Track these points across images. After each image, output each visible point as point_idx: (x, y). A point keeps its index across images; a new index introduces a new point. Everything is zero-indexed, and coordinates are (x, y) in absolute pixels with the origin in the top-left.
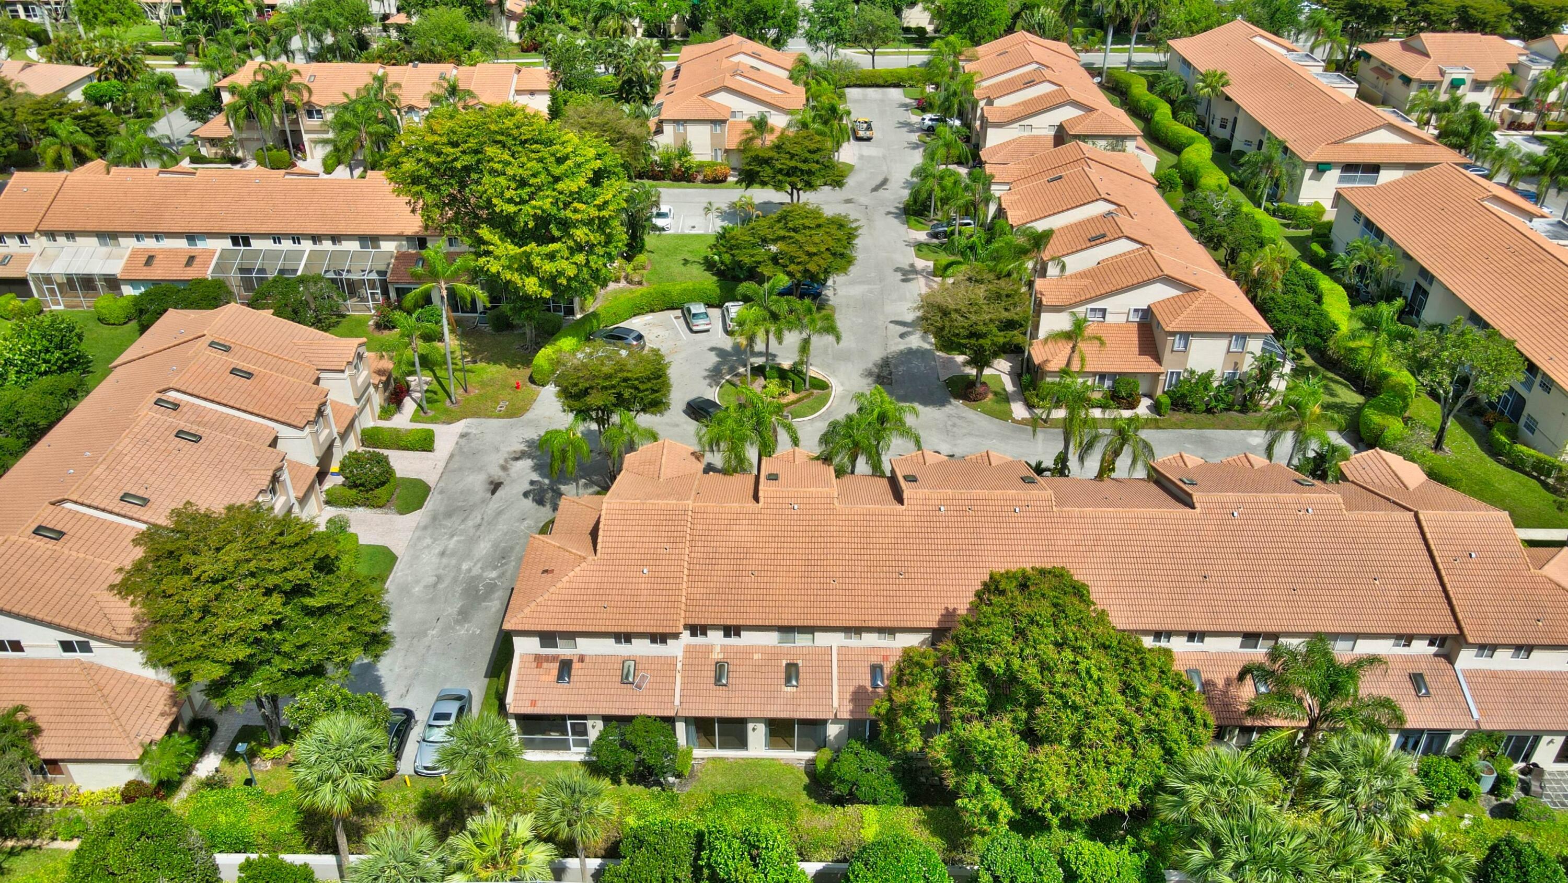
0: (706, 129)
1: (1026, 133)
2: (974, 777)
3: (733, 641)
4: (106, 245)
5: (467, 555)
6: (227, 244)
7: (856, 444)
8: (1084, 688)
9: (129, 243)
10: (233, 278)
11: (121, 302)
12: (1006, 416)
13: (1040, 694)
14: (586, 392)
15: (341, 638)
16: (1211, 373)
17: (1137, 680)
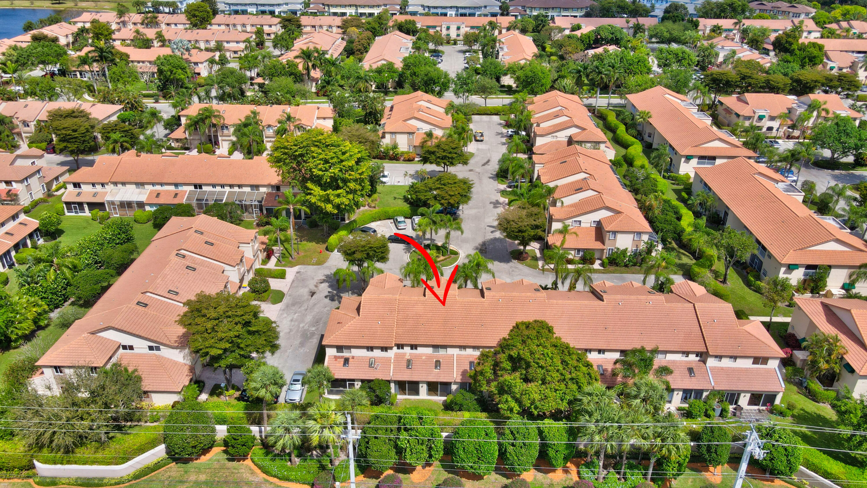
0: (406, 136)
1: (554, 140)
2: (505, 396)
3: (414, 351)
4: (139, 188)
5: (302, 321)
6: (192, 188)
7: (466, 276)
9: (149, 188)
10: (194, 203)
11: (146, 214)
12: (536, 267)
13: (529, 362)
14: (354, 253)
16: (627, 249)
17: (567, 358)
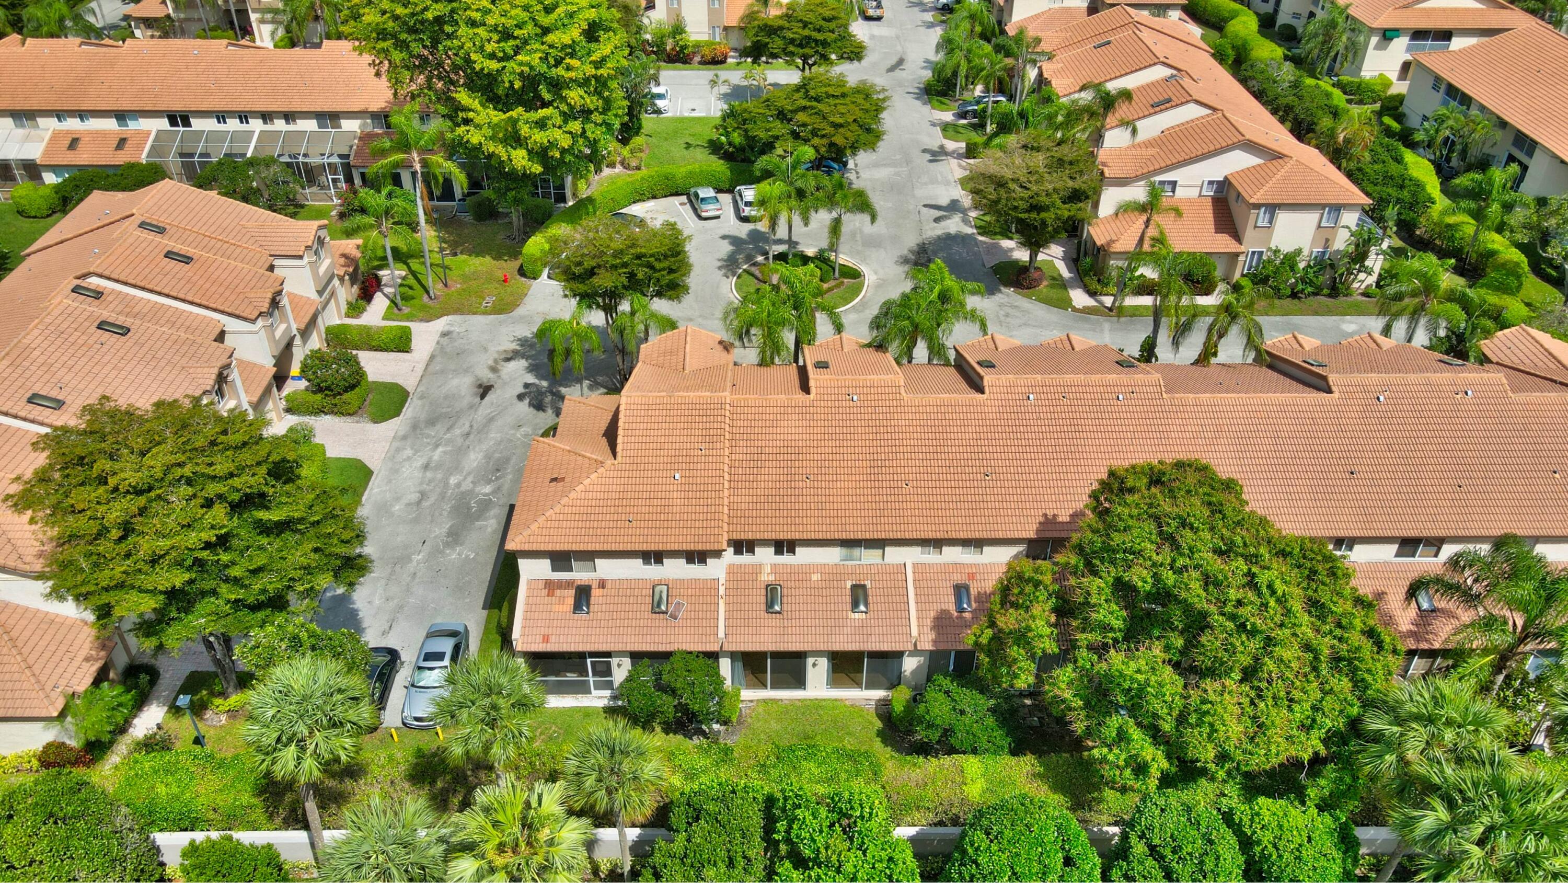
1: (1057, 5)
2: (1115, 720)
3: (786, 559)
4: (23, 126)
5: (456, 468)
6: (163, 124)
7: (916, 327)
8: (1265, 606)
9: (49, 124)
10: (172, 161)
11: (42, 191)
12: (1065, 304)
13: (1204, 615)
14: (592, 273)
15: (304, 561)
16: (1299, 252)
17: (1325, 596)
